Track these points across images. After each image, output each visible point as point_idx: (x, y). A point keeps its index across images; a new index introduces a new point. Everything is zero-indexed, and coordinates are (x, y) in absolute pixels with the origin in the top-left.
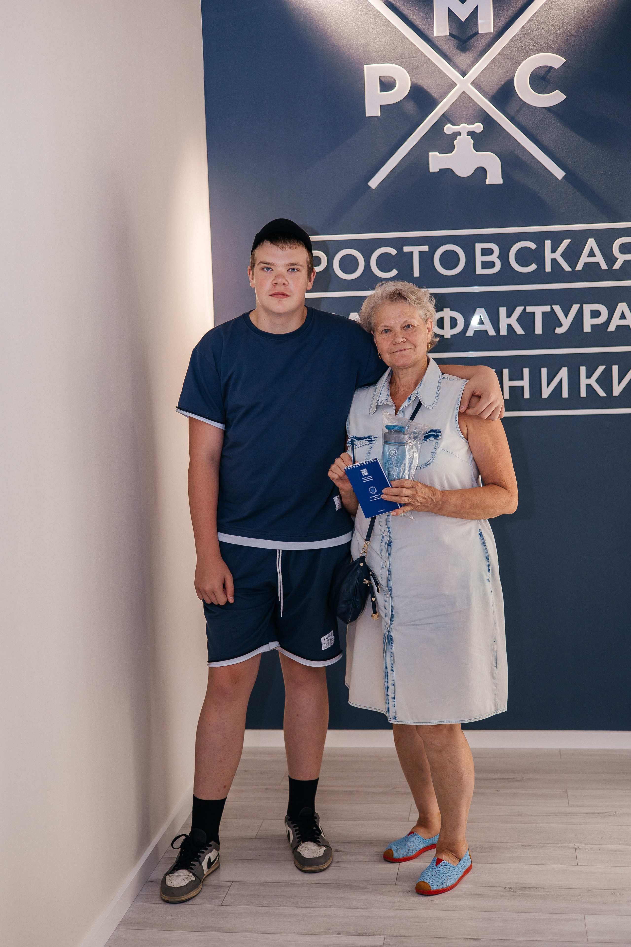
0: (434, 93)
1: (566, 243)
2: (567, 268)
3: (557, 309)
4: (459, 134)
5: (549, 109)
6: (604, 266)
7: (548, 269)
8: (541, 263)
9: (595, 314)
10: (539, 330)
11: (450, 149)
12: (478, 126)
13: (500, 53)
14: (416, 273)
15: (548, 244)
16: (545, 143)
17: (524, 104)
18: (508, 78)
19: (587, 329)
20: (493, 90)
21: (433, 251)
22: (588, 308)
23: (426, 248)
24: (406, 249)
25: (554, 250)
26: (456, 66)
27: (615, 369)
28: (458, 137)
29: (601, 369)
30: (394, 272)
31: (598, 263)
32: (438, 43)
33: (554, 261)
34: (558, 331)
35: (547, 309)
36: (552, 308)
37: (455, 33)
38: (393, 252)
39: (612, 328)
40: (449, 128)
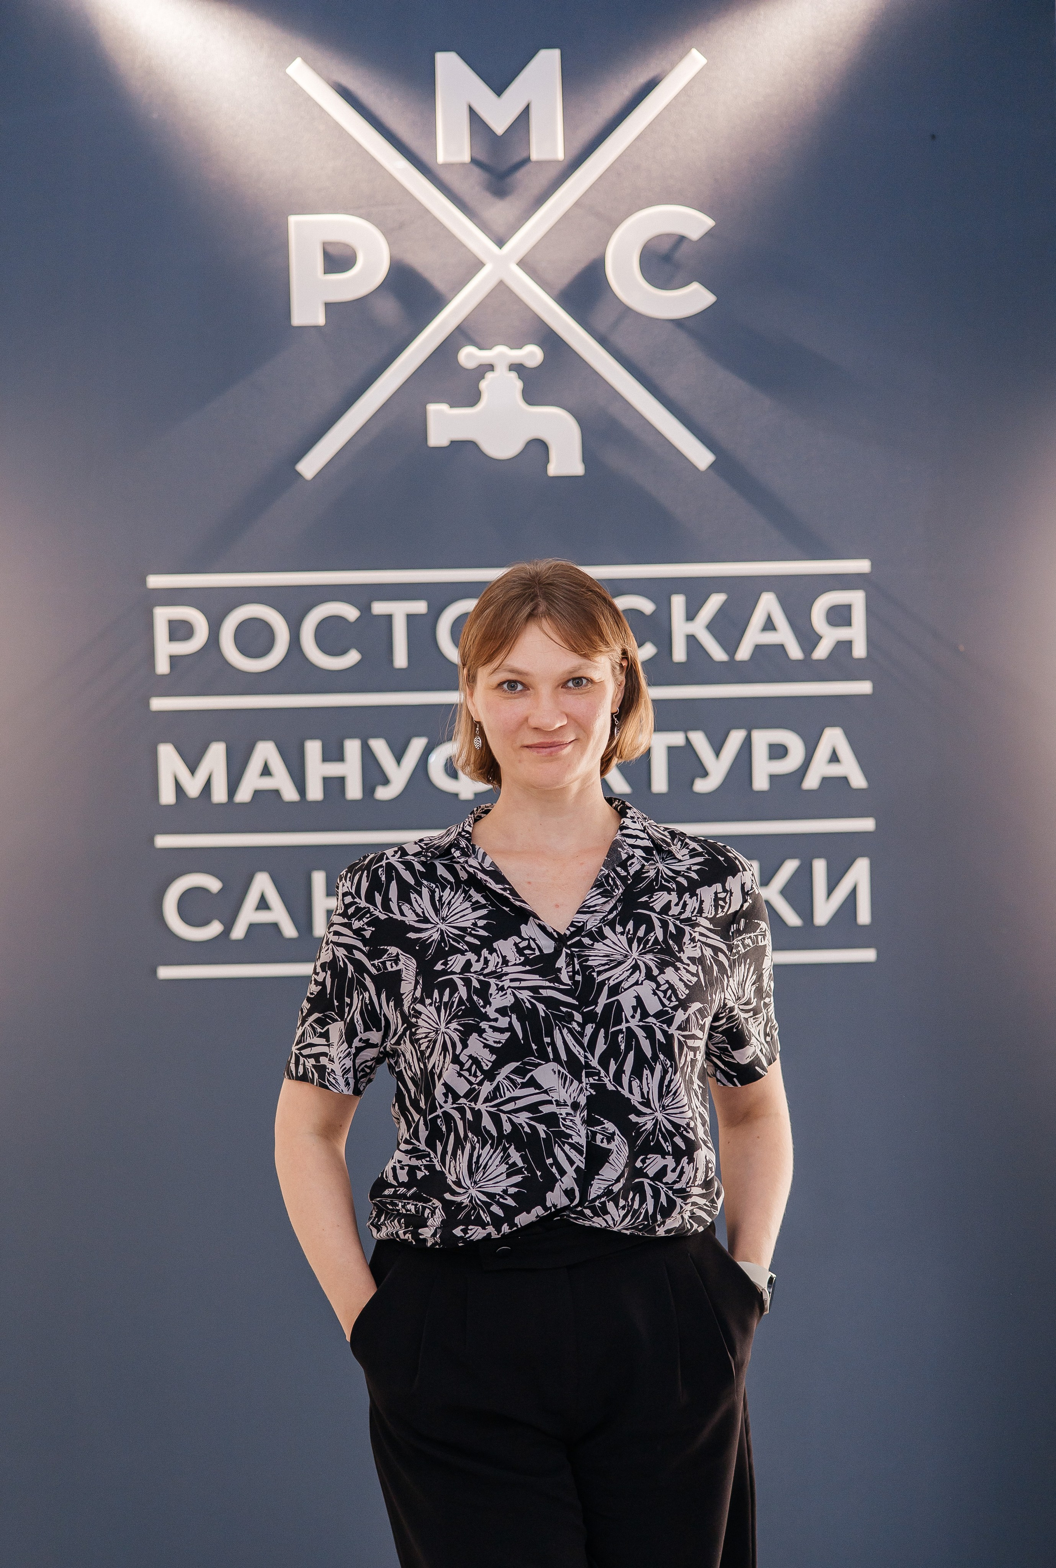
0: (439, 282)
1: (716, 601)
2: (718, 654)
3: (699, 740)
4: (491, 367)
5: (679, 323)
6: (795, 652)
7: (679, 654)
8: (665, 643)
9: (778, 752)
10: (660, 783)
11: (472, 398)
12: (532, 354)
13: (577, 204)
14: (401, 660)
15: (678, 603)
16: (673, 392)
17: (627, 310)
18: (593, 255)
19: (761, 783)
20: (564, 280)
21: (436, 612)
22: (762, 739)
23: (420, 607)
24: (379, 608)
25: (691, 616)
26: (484, 227)
27: (820, 867)
28: (489, 376)
29: (790, 867)
30: (353, 657)
31: (782, 646)
32: (447, 177)
33: (692, 640)
34: (702, 786)
35: (677, 739)
36: (687, 739)
37: (481, 157)
38: (351, 613)
39: (811, 782)
40: (470, 356)
